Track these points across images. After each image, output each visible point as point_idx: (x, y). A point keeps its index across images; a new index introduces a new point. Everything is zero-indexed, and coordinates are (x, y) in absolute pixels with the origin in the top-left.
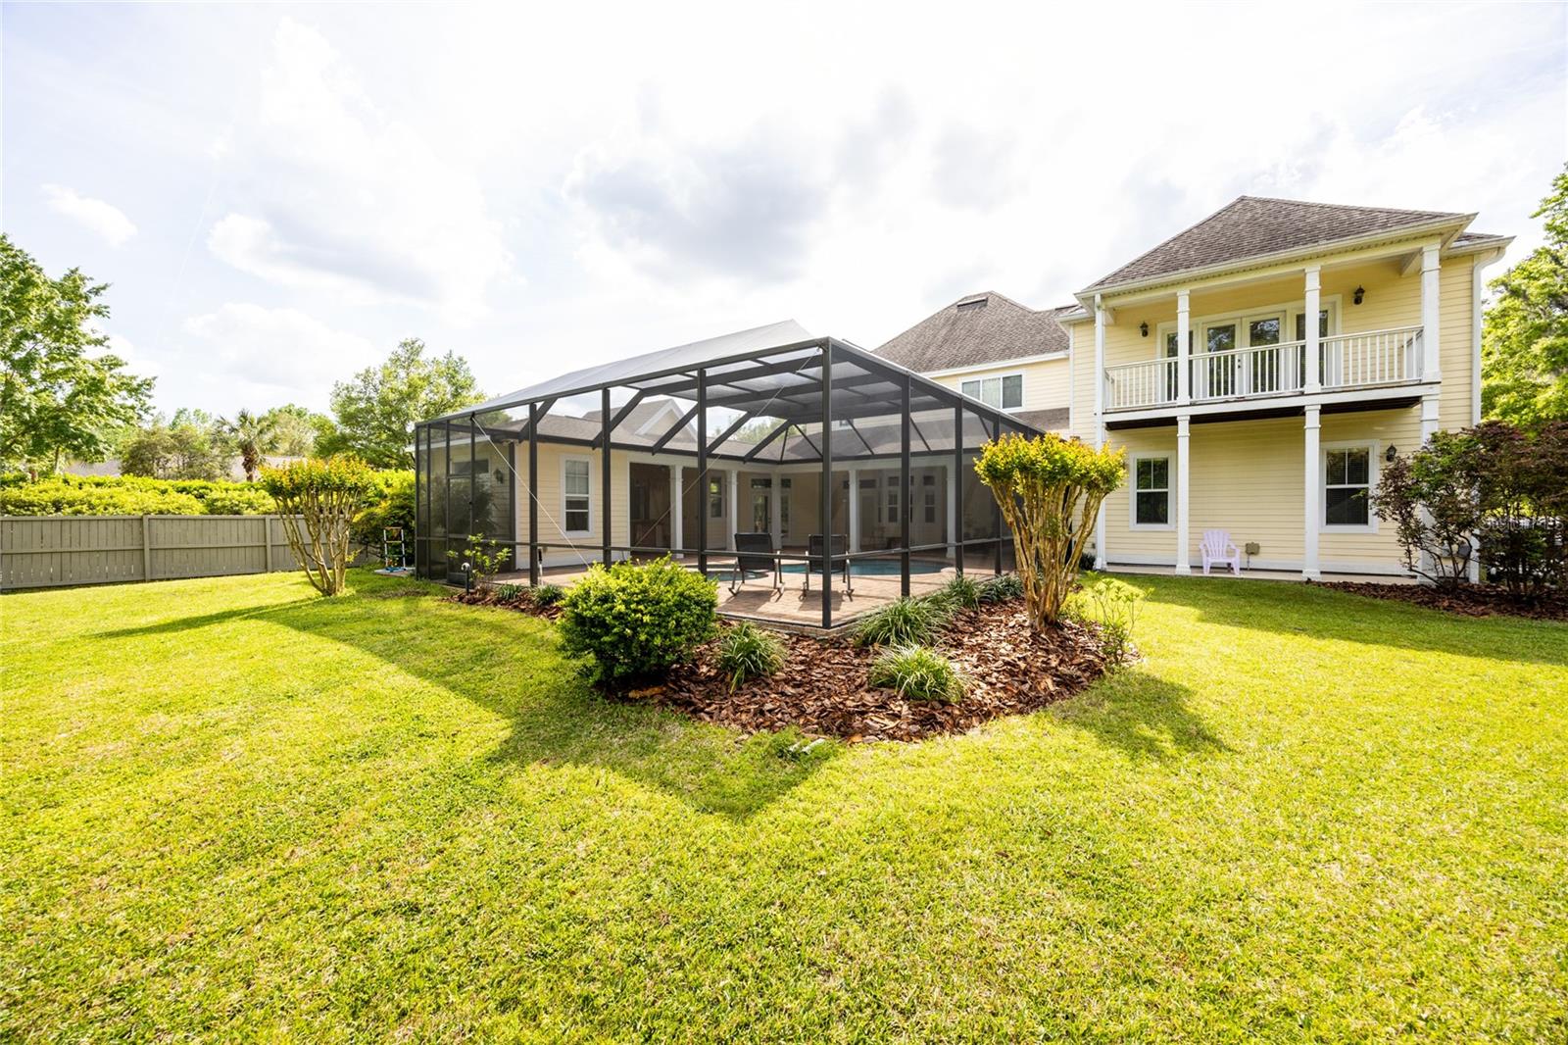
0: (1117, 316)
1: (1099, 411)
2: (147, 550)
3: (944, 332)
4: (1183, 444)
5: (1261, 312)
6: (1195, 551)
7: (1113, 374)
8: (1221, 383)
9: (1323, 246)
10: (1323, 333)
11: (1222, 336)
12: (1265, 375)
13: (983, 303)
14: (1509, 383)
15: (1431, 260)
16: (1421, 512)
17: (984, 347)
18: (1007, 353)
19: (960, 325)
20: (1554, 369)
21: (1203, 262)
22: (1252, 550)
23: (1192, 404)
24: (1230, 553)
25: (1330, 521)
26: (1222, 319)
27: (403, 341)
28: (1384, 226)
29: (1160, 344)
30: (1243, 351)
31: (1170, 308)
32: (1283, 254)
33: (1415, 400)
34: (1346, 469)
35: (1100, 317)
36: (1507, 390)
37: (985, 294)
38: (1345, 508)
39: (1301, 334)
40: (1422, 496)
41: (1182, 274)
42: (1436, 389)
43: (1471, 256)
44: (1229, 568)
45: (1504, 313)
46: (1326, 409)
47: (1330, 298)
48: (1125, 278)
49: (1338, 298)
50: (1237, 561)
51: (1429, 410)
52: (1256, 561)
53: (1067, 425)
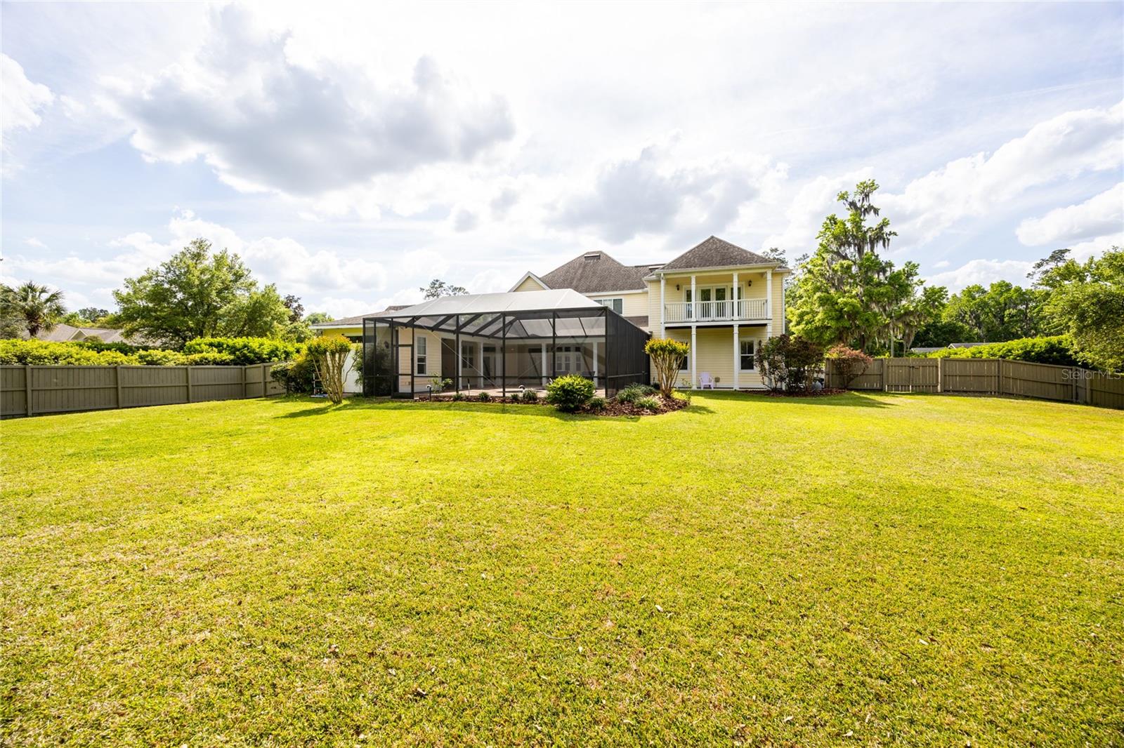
0: (668, 282)
1: (663, 321)
2: (120, 388)
3: (580, 271)
4: (694, 337)
5: (721, 286)
6: (698, 381)
7: (668, 307)
8: (706, 312)
9: (739, 266)
10: (739, 298)
11: (705, 295)
12: (721, 312)
13: (598, 257)
14: (808, 310)
15: (769, 276)
16: (766, 364)
17: (603, 283)
18: (615, 287)
19: (588, 269)
20: (821, 305)
21: (700, 266)
22: (717, 380)
23: (697, 322)
24: (710, 381)
25: (742, 368)
26: (706, 286)
27: (195, 240)
28: (756, 262)
29: (684, 296)
30: (713, 302)
31: (688, 281)
32: (726, 267)
33: (765, 325)
34: (747, 348)
35: (663, 282)
36: (808, 313)
37: (598, 252)
38: (747, 364)
39: (732, 298)
40: (765, 359)
41: (693, 269)
42: (770, 321)
43: (782, 274)
44: (710, 387)
45: (806, 280)
46: (740, 326)
47: (741, 283)
48: (672, 268)
49: (744, 283)
50: (712, 384)
51: (769, 329)
52: (719, 385)
53: (647, 325)
